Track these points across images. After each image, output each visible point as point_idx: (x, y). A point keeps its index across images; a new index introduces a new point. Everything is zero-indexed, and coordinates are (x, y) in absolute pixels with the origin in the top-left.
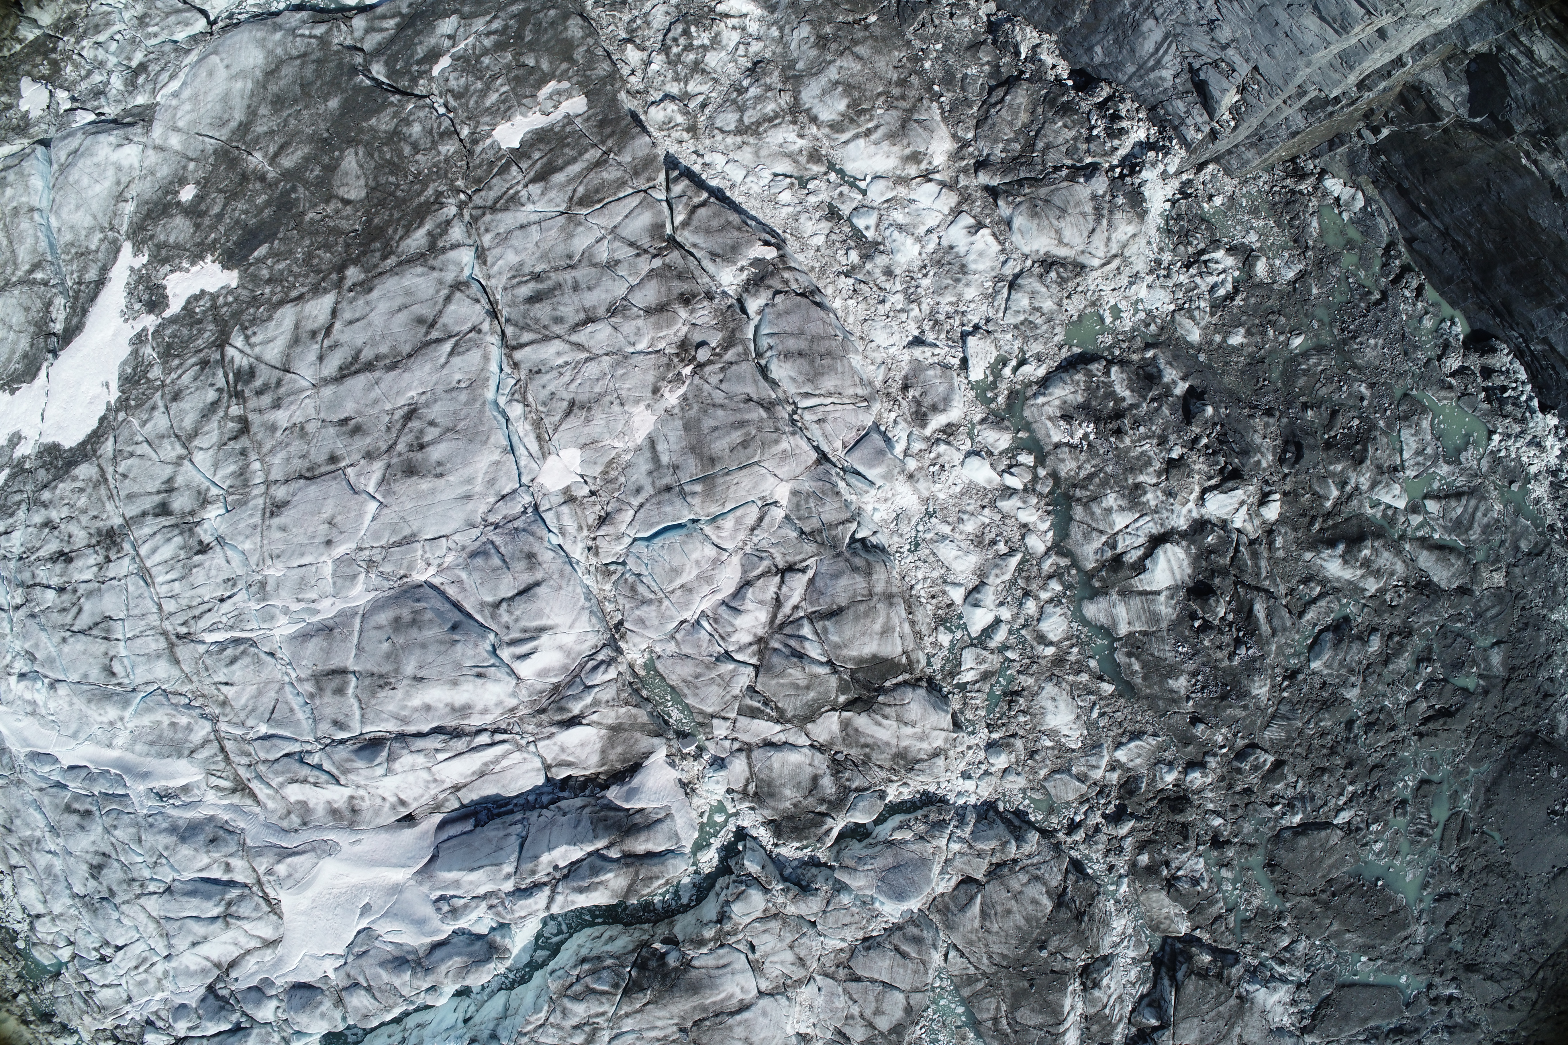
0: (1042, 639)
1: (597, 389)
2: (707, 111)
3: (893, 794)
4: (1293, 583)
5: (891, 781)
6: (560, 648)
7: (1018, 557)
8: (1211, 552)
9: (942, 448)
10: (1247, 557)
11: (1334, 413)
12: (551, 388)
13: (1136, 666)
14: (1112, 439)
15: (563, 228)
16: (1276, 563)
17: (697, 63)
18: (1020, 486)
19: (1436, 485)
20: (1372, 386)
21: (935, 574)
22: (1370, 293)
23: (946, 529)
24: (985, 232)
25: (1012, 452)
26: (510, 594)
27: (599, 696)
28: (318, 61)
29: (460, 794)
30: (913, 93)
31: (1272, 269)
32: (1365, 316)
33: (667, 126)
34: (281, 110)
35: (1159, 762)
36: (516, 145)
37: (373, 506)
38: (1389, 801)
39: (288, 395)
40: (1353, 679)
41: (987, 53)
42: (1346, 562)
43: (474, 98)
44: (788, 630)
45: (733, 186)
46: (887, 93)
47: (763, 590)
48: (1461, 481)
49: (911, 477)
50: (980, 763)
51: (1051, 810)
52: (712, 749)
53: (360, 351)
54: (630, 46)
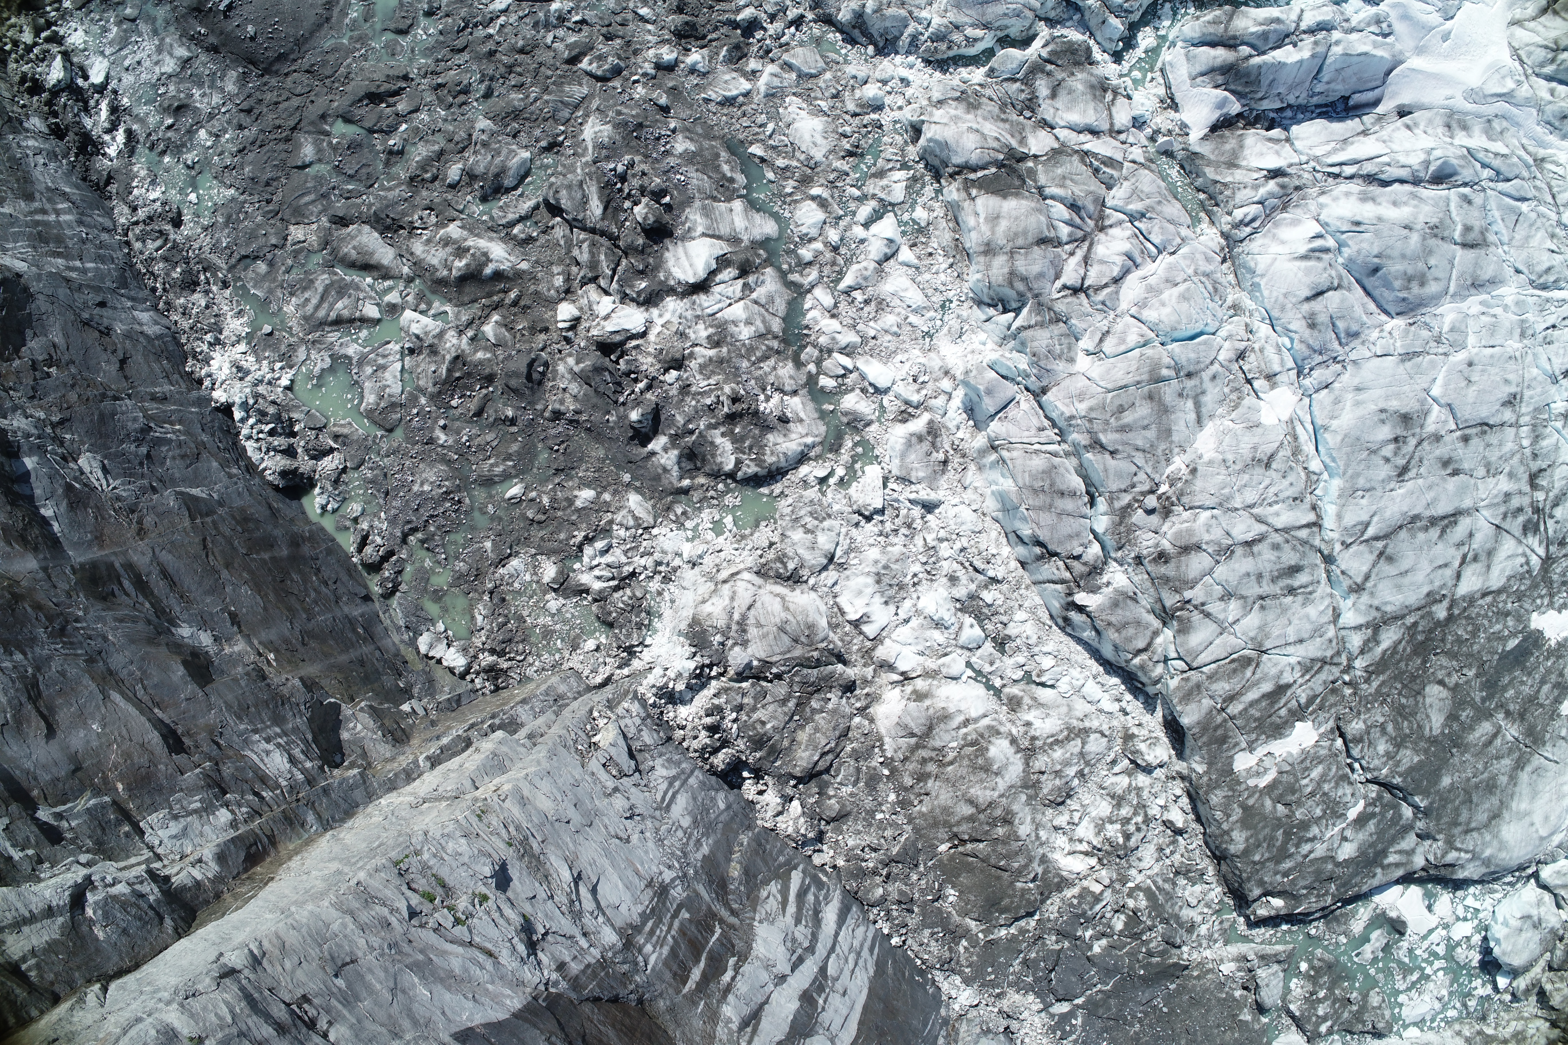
0: (823, 203)
1: (1246, 477)
2: (1112, 755)
3: (977, 75)
4: (542, 239)
5: (980, 85)
6: (1283, 242)
7: (842, 286)
8: (642, 272)
9: (915, 398)
10: (604, 264)
11: (479, 413)
12: (1286, 483)
13: (726, 168)
14: (742, 392)
15: (1267, 636)
16: (561, 261)
17: (1118, 806)
18: (835, 355)
19: (364, 333)
20: (431, 441)
21: (927, 276)
22: (423, 542)
23: (913, 319)
24: (853, 616)
25: (842, 390)
26: (1331, 293)
27: (1253, 193)
28: (1456, 824)
29: (1362, 128)
30: (911, 766)
31: (535, 568)
32: (432, 516)
33: (1153, 742)
34: (1490, 779)
35: (704, 75)
36: (1298, 724)
37: (1436, 391)
38: (448, 15)
39: (1498, 504)
40: (484, 137)
41: (830, 808)
42: (485, 254)
43: (1332, 773)
44: (1080, 234)
45: (1095, 678)
46: (941, 764)
47: (1101, 274)
48: (332, 336)
49: (947, 373)
50: (889, 93)
51: (818, 41)
52: (1142, 136)
53: (1441, 536)
54: (1180, 825)
